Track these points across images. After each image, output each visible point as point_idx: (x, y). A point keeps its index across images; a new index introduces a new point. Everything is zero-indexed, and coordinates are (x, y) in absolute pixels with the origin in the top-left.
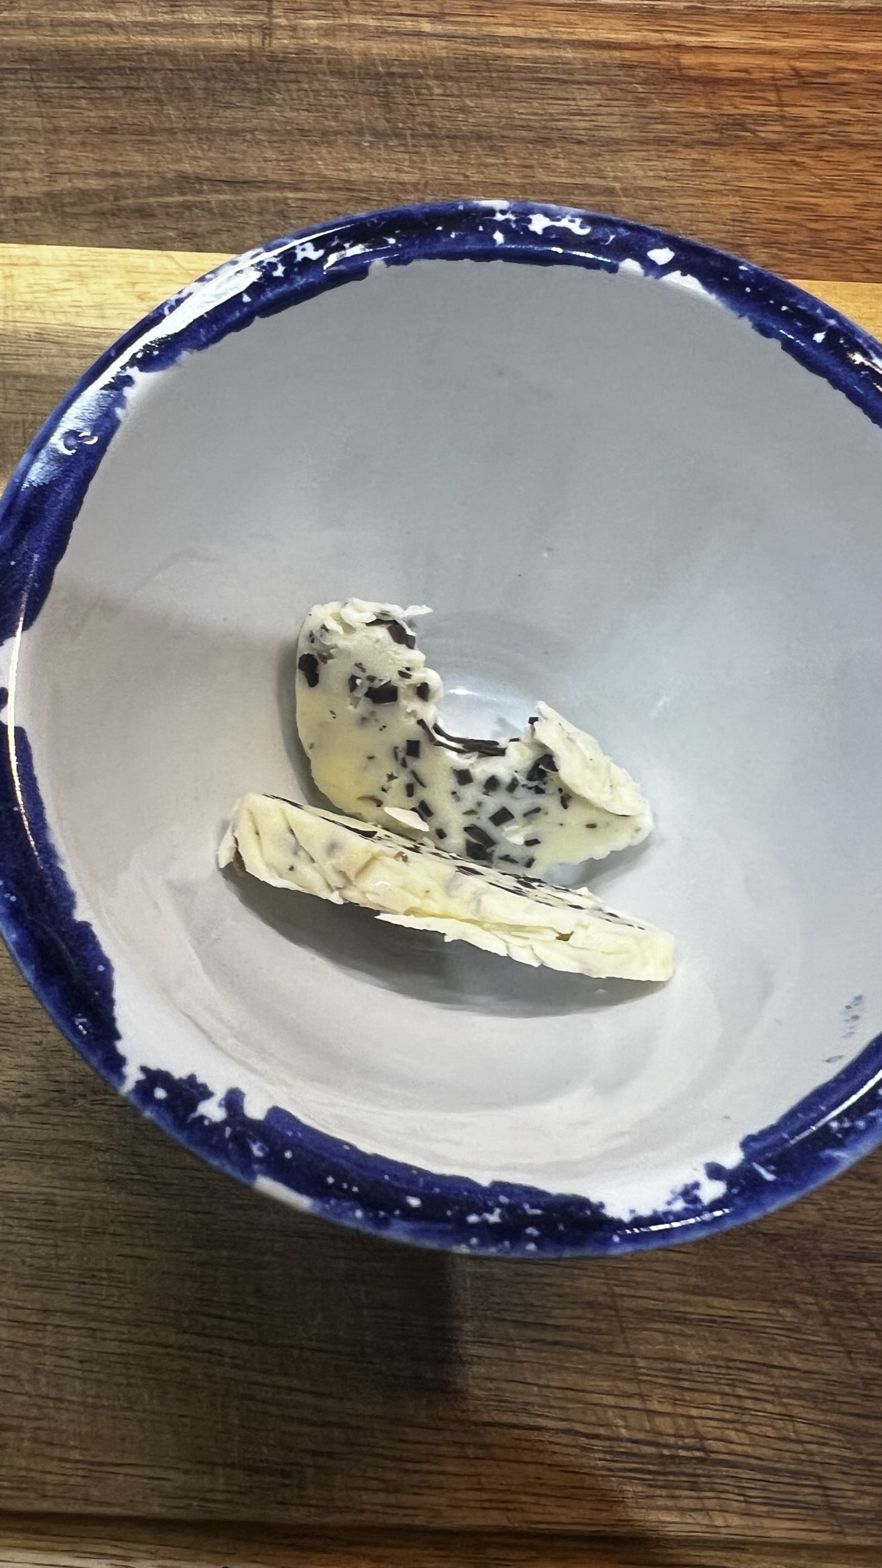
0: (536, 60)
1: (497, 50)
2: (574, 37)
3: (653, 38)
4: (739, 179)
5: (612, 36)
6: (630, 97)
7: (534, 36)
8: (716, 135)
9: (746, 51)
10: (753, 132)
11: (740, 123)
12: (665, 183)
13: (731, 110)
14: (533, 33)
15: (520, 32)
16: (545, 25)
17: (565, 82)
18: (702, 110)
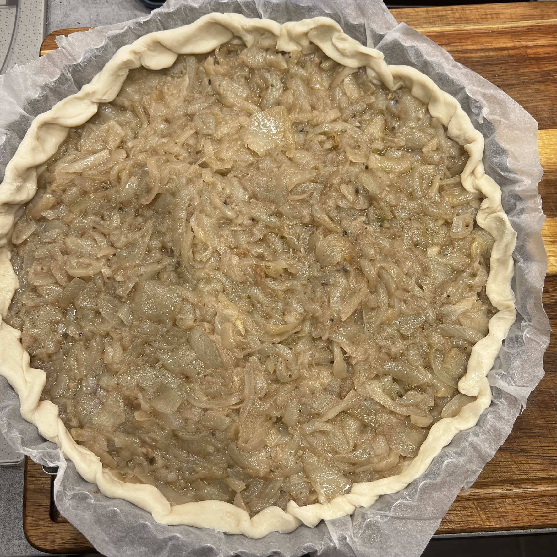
0: (481, 57)
1: (468, 55)
2: (493, 47)
3: (518, 44)
4: (550, 94)
5: (505, 45)
6: (513, 67)
7: (479, 48)
8: (541, 79)
9: (548, 46)
10: (553, 76)
11: (548, 73)
12: (528, 98)
13: (545, 69)
14: (479, 47)
15: (474, 47)
16: (482, 43)
17: (491, 65)
18: (536, 70)
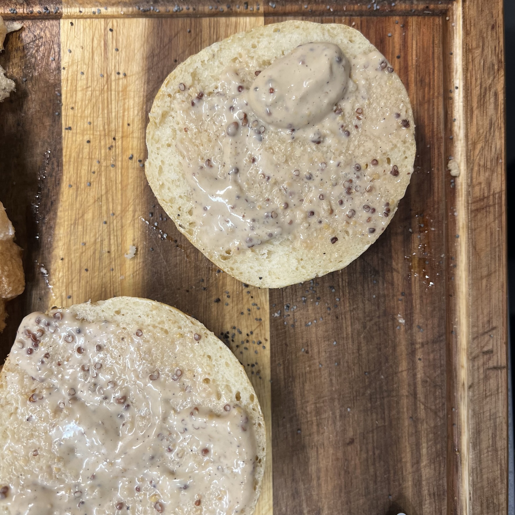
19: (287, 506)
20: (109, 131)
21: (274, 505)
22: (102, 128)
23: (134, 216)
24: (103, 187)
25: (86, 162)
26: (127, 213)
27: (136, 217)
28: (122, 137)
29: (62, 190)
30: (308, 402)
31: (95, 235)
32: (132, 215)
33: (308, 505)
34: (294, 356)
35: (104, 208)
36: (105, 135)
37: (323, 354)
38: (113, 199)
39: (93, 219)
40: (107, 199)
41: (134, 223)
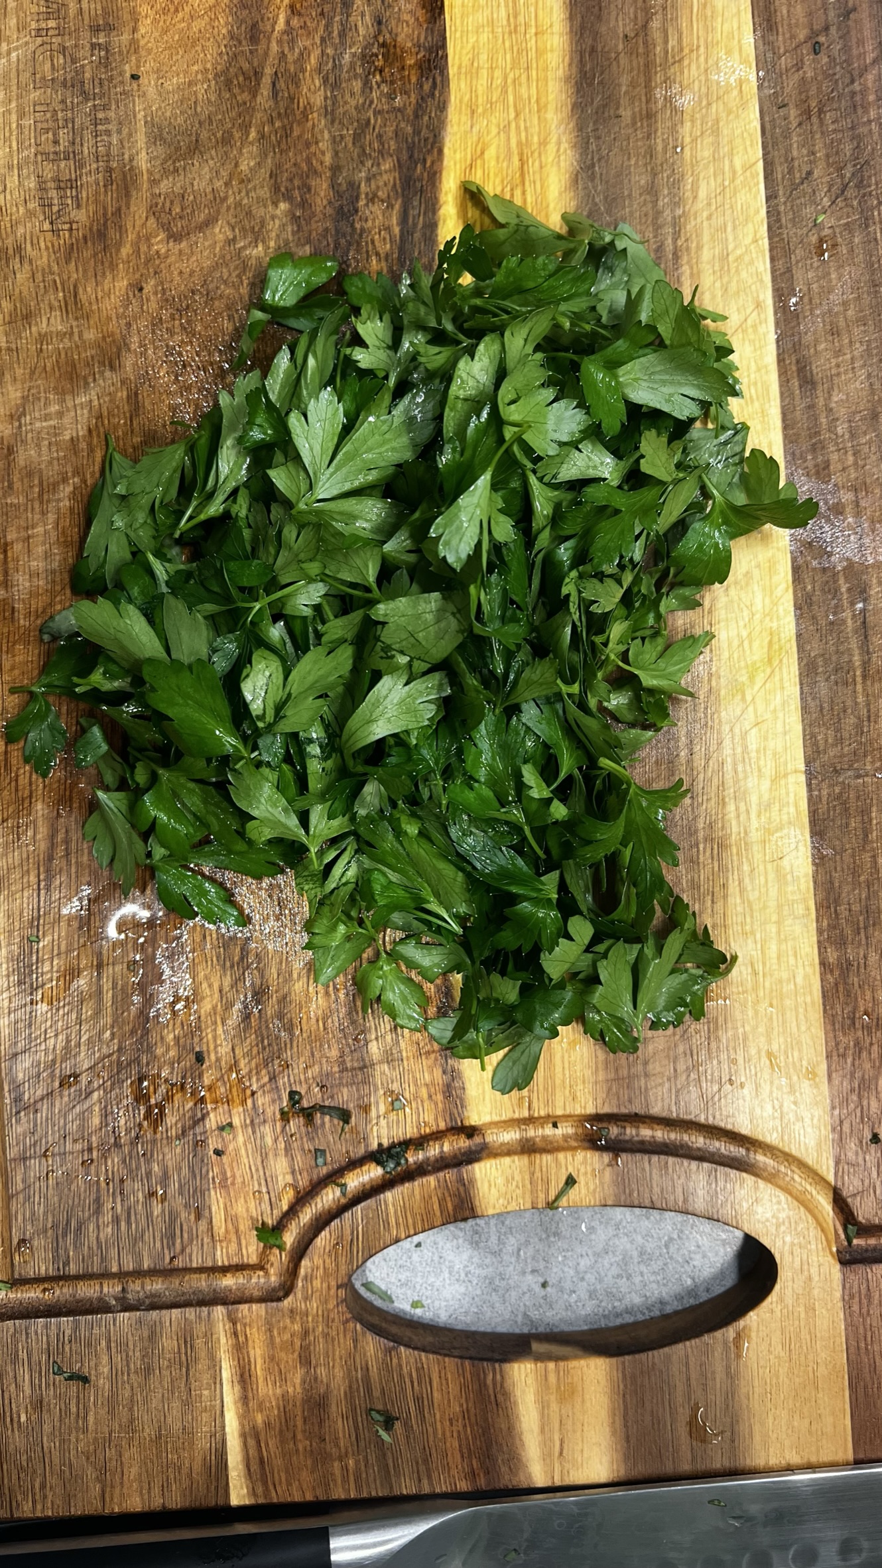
19: (814, 582)
20: (516, 27)
21: (794, 582)
22: (505, 23)
23: (558, 150)
24: (512, 110)
25: (484, 73)
26: (548, 147)
27: (562, 150)
28: (536, 34)
29: (449, 117)
30: (837, 419)
31: (502, 181)
32: (555, 150)
33: (847, 581)
34: (812, 351)
35: (513, 142)
36: (510, 33)
37: (858, 345)
38: (526, 128)
39: (498, 158)
40: (518, 127)
41: (559, 162)
